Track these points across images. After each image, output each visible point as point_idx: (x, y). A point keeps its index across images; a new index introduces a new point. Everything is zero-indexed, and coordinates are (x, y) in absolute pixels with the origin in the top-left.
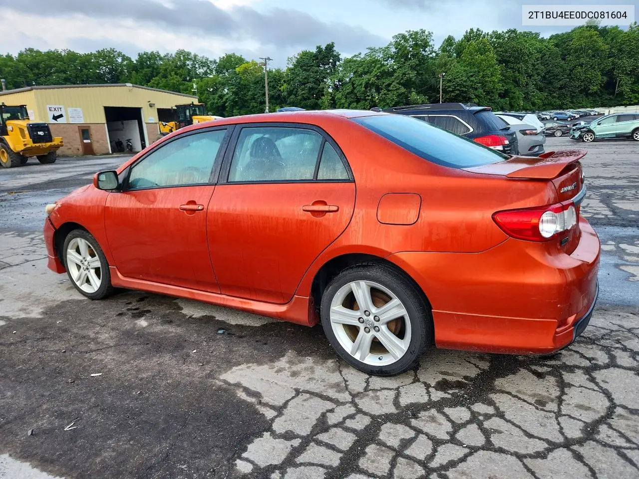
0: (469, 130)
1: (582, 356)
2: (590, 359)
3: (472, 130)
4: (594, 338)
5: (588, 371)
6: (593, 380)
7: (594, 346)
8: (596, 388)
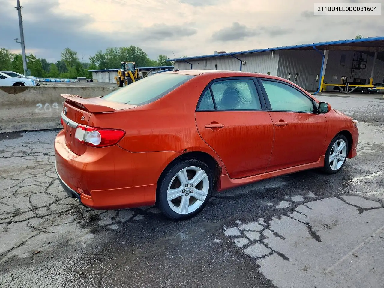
1: (64, 204)
2: (59, 204)
4: (62, 216)
5: (59, 199)
6: (55, 197)
7: (60, 212)
8: (53, 194)
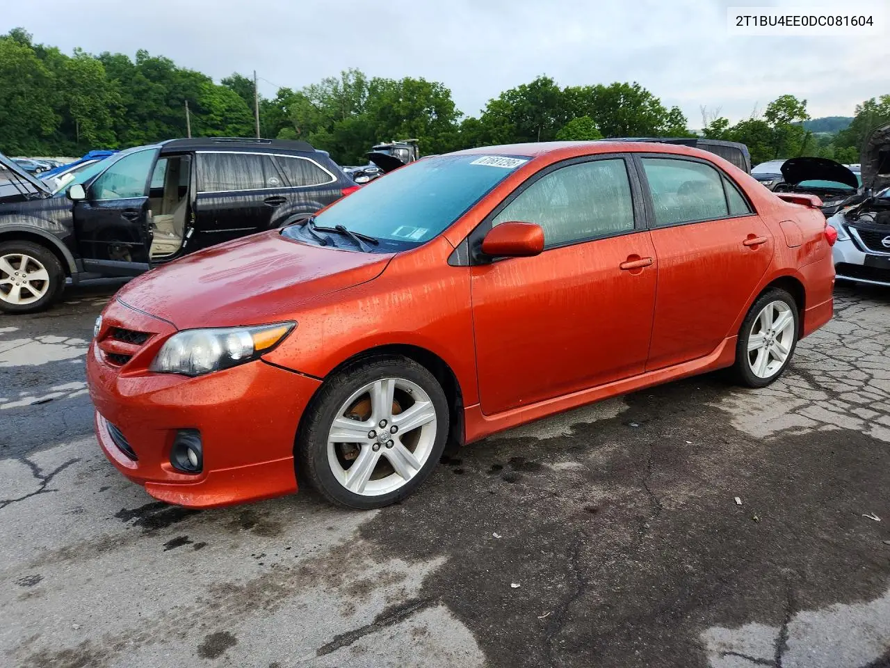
0: (332, 179)
3: (335, 179)
